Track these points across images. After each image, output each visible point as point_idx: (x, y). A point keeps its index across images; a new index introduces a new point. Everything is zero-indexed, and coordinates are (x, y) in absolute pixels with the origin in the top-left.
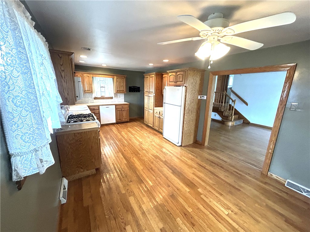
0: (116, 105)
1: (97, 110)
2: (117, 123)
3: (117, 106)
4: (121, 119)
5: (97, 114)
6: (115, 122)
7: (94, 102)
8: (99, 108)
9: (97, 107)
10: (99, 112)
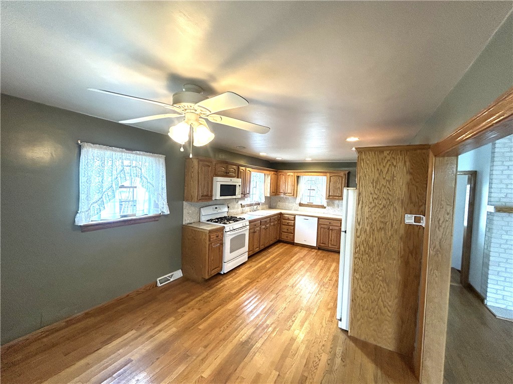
0: (319, 218)
1: (292, 220)
2: (319, 248)
3: (321, 220)
4: (327, 243)
5: (292, 226)
6: (315, 245)
7: (299, 209)
8: (295, 218)
9: (293, 216)
10: (294, 223)
